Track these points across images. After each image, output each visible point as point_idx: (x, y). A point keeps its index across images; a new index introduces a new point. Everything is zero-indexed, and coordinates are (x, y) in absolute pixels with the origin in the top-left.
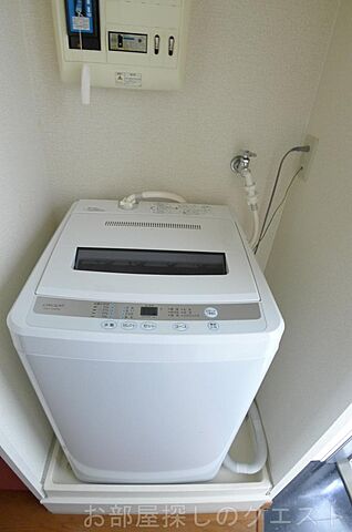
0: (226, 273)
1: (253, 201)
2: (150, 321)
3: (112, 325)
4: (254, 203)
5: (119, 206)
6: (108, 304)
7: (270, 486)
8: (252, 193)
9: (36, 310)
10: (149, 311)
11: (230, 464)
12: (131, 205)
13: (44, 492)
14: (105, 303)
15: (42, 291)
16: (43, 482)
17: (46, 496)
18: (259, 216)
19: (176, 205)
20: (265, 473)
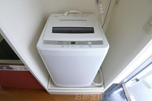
0: (94, 33)
1: (102, 12)
2: (74, 45)
3: (64, 46)
4: (102, 13)
5: (63, 15)
6: (62, 41)
7: (104, 88)
8: (102, 10)
9: (44, 43)
10: (73, 43)
11: (94, 83)
12: (66, 15)
13: (48, 89)
14: (61, 41)
15: (45, 39)
16: (48, 87)
17: (49, 90)
18: (104, 17)
19: (80, 14)
20: (103, 85)
